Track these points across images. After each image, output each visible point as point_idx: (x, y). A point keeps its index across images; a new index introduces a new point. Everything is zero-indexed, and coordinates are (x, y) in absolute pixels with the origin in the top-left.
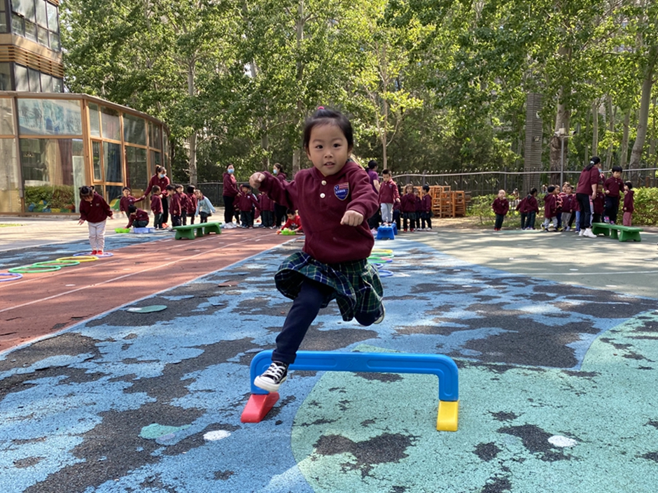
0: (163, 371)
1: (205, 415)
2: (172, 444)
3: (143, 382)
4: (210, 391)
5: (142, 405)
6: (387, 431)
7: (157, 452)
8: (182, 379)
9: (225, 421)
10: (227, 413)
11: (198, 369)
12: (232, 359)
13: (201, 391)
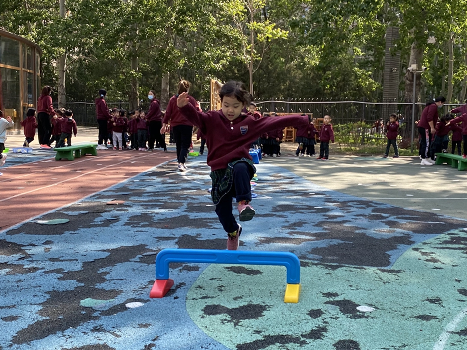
0: (83, 267)
1: (122, 294)
2: (104, 310)
3: (70, 273)
4: (122, 279)
5: (75, 288)
6: (251, 303)
7: (96, 314)
8: (99, 272)
9: (138, 297)
10: (138, 293)
11: (109, 266)
12: (133, 259)
13: (116, 280)
